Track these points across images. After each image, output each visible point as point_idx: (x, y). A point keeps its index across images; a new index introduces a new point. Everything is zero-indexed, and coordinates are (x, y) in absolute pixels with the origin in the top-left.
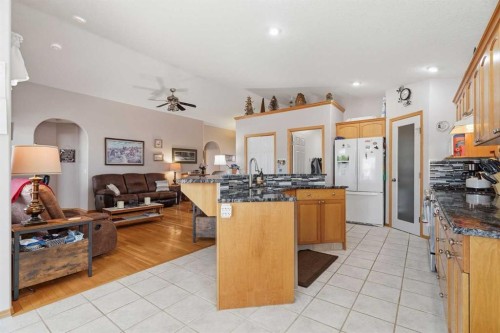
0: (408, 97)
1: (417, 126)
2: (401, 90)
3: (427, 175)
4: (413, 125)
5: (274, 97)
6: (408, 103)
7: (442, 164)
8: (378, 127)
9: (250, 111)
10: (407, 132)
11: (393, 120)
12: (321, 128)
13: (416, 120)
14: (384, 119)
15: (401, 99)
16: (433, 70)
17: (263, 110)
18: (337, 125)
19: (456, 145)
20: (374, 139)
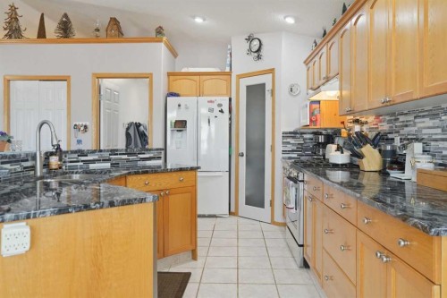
0: (259, 50)
1: (268, 87)
2: (250, 39)
3: (279, 148)
4: (263, 86)
5: (66, 16)
6: (259, 57)
7: (294, 134)
8: (222, 83)
9: (14, 32)
10: (256, 94)
11: (240, 77)
12: (148, 76)
13: (266, 79)
14: (229, 74)
15: (250, 50)
16: (290, 21)
17: (42, 34)
18: (169, 74)
19: (312, 114)
20: (219, 99)
